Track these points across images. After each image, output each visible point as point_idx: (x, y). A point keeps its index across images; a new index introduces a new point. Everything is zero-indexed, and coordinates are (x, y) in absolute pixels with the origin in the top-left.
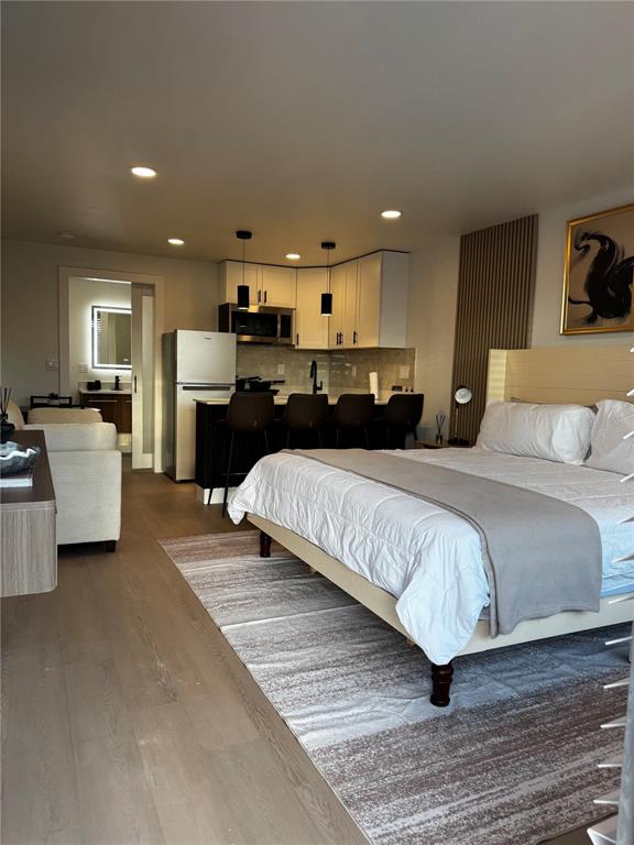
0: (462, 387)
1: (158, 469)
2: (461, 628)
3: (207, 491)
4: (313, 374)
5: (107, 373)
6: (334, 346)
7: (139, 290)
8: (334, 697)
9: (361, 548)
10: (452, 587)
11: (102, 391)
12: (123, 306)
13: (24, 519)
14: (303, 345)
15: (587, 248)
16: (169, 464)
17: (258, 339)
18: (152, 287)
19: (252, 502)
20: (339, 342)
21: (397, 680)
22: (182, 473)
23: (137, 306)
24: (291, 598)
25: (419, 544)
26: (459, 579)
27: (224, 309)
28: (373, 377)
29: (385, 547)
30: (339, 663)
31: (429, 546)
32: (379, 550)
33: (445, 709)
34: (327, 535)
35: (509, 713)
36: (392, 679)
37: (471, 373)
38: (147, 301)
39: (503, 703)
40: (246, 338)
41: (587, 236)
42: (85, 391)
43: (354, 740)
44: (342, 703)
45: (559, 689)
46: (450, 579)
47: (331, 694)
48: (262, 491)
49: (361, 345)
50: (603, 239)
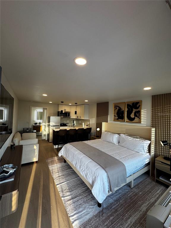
0: (98, 128)
1: (46, 139)
2: (104, 195)
3: (55, 146)
4: (73, 122)
5: (38, 121)
6: (77, 118)
7: (44, 109)
8: (79, 207)
9: (84, 172)
10: (102, 186)
11: (37, 125)
12: (41, 110)
13: (9, 197)
14: (72, 117)
15: (117, 108)
16: (48, 138)
17: (64, 117)
18: (47, 108)
19: (63, 154)
20: (78, 118)
21: (91, 199)
22: (50, 141)
23: (44, 111)
24: (70, 175)
25: (96, 175)
26: (104, 184)
27: (58, 112)
28: (83, 123)
29: (89, 173)
30: (80, 195)
31: (98, 177)
32: (87, 174)
33: (100, 208)
34: (77, 166)
35: (113, 208)
36: (90, 199)
37: (99, 125)
38: (45, 111)
39: (111, 204)
40: (62, 117)
41: (116, 106)
42: (34, 125)
43: (84, 223)
44: (81, 209)
45: (120, 198)
46: (102, 184)
47: (79, 206)
48: (65, 152)
49: (81, 118)
50: (119, 107)
